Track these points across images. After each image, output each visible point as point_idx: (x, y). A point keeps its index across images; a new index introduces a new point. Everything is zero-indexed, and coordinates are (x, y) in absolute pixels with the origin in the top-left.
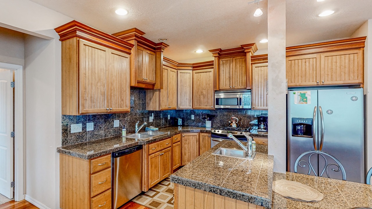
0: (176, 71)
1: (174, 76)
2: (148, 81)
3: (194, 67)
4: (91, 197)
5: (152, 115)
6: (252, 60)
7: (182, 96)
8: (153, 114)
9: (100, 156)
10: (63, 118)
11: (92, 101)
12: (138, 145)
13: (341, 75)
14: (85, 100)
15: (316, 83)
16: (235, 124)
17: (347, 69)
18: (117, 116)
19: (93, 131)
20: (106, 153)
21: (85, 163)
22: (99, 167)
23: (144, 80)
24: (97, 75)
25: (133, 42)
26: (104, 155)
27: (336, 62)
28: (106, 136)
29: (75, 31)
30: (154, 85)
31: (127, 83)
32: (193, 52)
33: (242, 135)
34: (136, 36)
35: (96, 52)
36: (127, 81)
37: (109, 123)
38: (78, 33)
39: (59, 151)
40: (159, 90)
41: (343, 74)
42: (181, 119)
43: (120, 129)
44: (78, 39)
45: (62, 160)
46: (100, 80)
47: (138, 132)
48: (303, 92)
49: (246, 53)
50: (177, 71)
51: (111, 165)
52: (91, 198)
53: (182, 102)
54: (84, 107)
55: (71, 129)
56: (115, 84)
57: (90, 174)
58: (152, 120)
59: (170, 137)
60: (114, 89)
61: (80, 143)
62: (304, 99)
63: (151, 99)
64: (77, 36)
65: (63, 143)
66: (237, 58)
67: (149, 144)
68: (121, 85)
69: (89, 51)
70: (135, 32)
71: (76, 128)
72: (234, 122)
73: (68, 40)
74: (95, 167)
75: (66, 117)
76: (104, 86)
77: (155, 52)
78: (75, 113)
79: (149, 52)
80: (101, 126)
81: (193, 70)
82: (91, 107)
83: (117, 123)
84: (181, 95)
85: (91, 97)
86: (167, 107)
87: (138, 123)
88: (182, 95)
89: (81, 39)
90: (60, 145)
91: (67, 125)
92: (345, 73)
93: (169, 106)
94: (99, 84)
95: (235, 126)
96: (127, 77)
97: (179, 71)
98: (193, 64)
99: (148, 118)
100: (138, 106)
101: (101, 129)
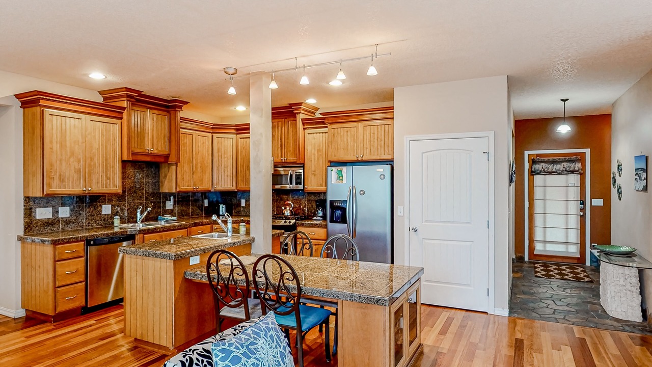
0: (210, 135)
1: (207, 143)
2: (156, 152)
3: (237, 130)
4: (57, 286)
5: (170, 199)
6: (303, 124)
7: (220, 172)
8: (172, 198)
9: (68, 242)
10: (25, 200)
11: (62, 179)
12: (127, 235)
13: (378, 149)
14: (52, 178)
15: (356, 159)
16: (289, 211)
17: (383, 142)
18: (108, 200)
19: (69, 217)
20: (77, 240)
21: (49, 249)
22: (67, 254)
23: (147, 151)
24: (68, 149)
25: (125, 104)
26: (73, 242)
27: (374, 133)
28: (89, 225)
29: (38, 100)
30: (167, 157)
31: (116, 157)
32: (232, 108)
33: (286, 224)
34: (128, 96)
35: (67, 121)
36: (116, 154)
37: (94, 208)
38: (42, 103)
39: (20, 239)
40: (176, 164)
41: (379, 148)
42: (224, 206)
43: (111, 217)
44: (42, 109)
45: (23, 249)
46: (72, 154)
47: (140, 221)
48: (339, 168)
49: (296, 113)
50: (212, 136)
51: (82, 253)
52: (55, 287)
53: (220, 181)
54: (50, 187)
55: (37, 213)
56: (96, 160)
57: (55, 261)
58: (172, 206)
59: (187, 228)
60: (95, 164)
61: (49, 231)
62: (340, 176)
63: (165, 177)
64: (40, 106)
65: (25, 230)
66: (290, 119)
67: (145, 234)
68: (106, 160)
69: (57, 121)
70: (126, 91)
71: (43, 213)
72: (288, 208)
73: (31, 108)
74: (60, 253)
75: (29, 199)
76: (79, 161)
77: (168, 112)
78: (38, 194)
79: (156, 112)
80: (81, 212)
81: (237, 134)
82: (61, 187)
83: (106, 209)
84: (218, 170)
85: (60, 175)
86: (190, 188)
87: (141, 209)
88: (220, 170)
89: (46, 109)
90: (22, 233)
91: (31, 208)
92: (381, 146)
93: (195, 185)
94: (72, 160)
95: (289, 214)
96: (116, 149)
97: (215, 136)
98: (236, 125)
99: (164, 203)
100: (144, 186)
101: (82, 215)
